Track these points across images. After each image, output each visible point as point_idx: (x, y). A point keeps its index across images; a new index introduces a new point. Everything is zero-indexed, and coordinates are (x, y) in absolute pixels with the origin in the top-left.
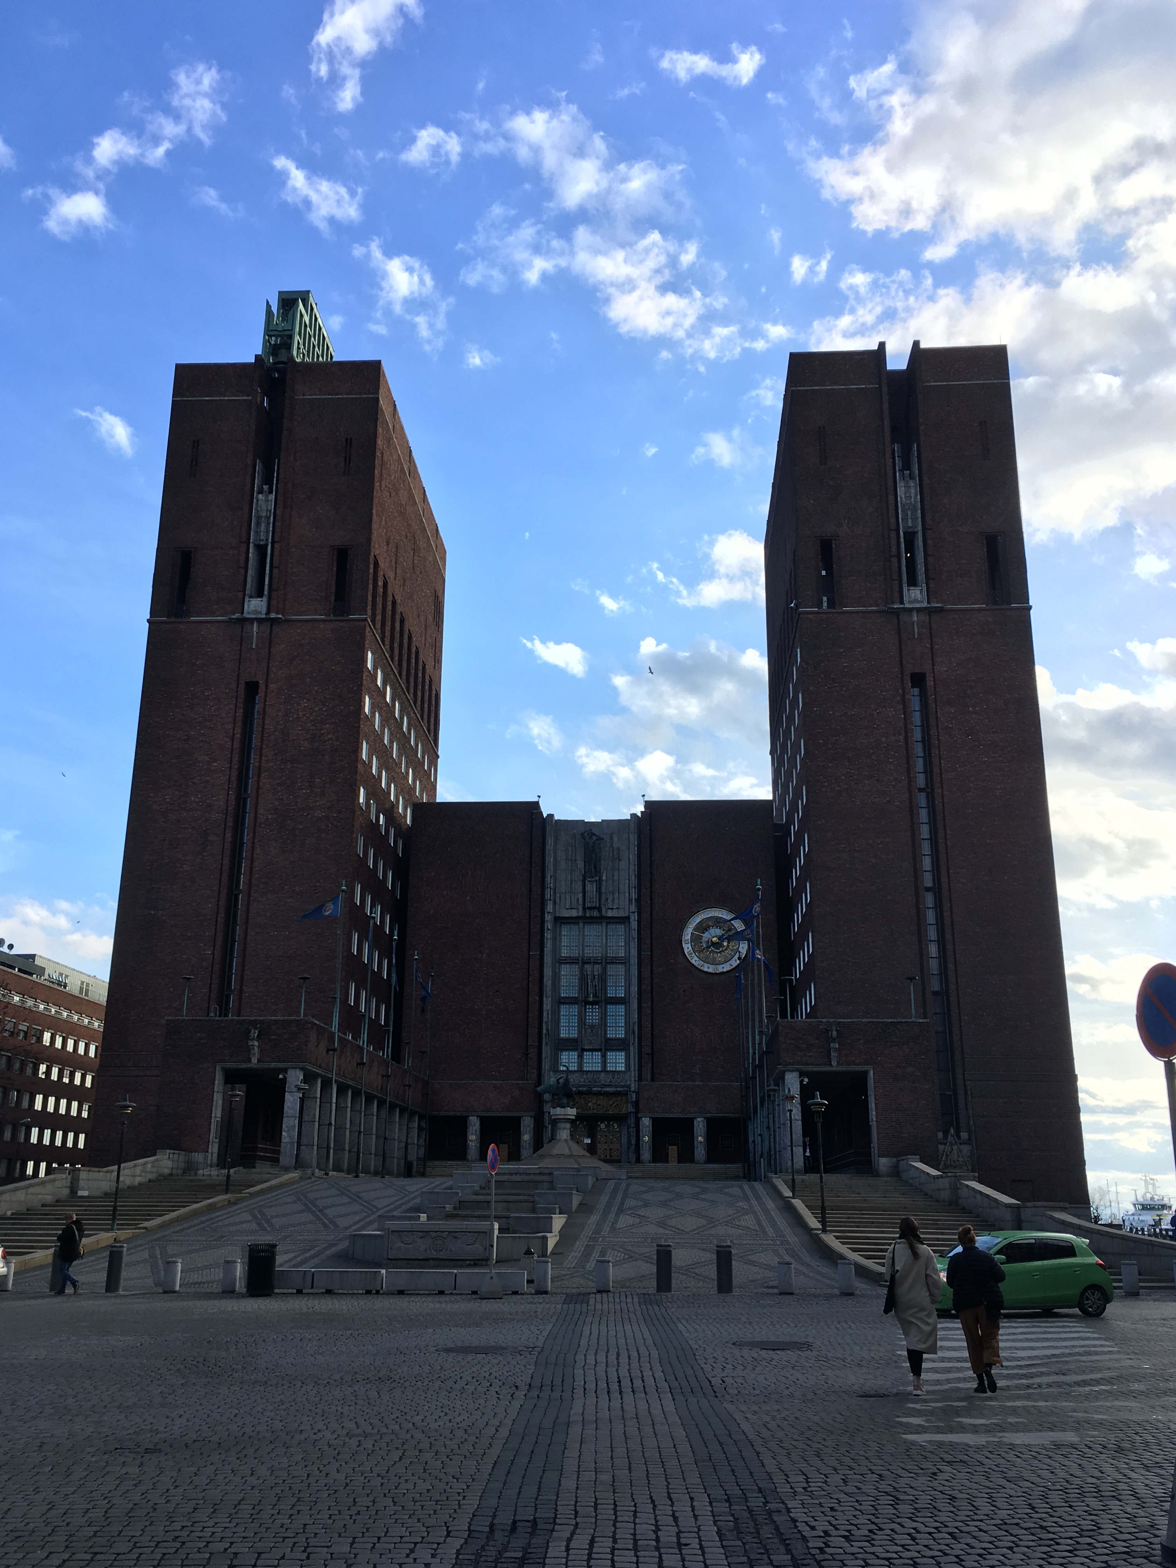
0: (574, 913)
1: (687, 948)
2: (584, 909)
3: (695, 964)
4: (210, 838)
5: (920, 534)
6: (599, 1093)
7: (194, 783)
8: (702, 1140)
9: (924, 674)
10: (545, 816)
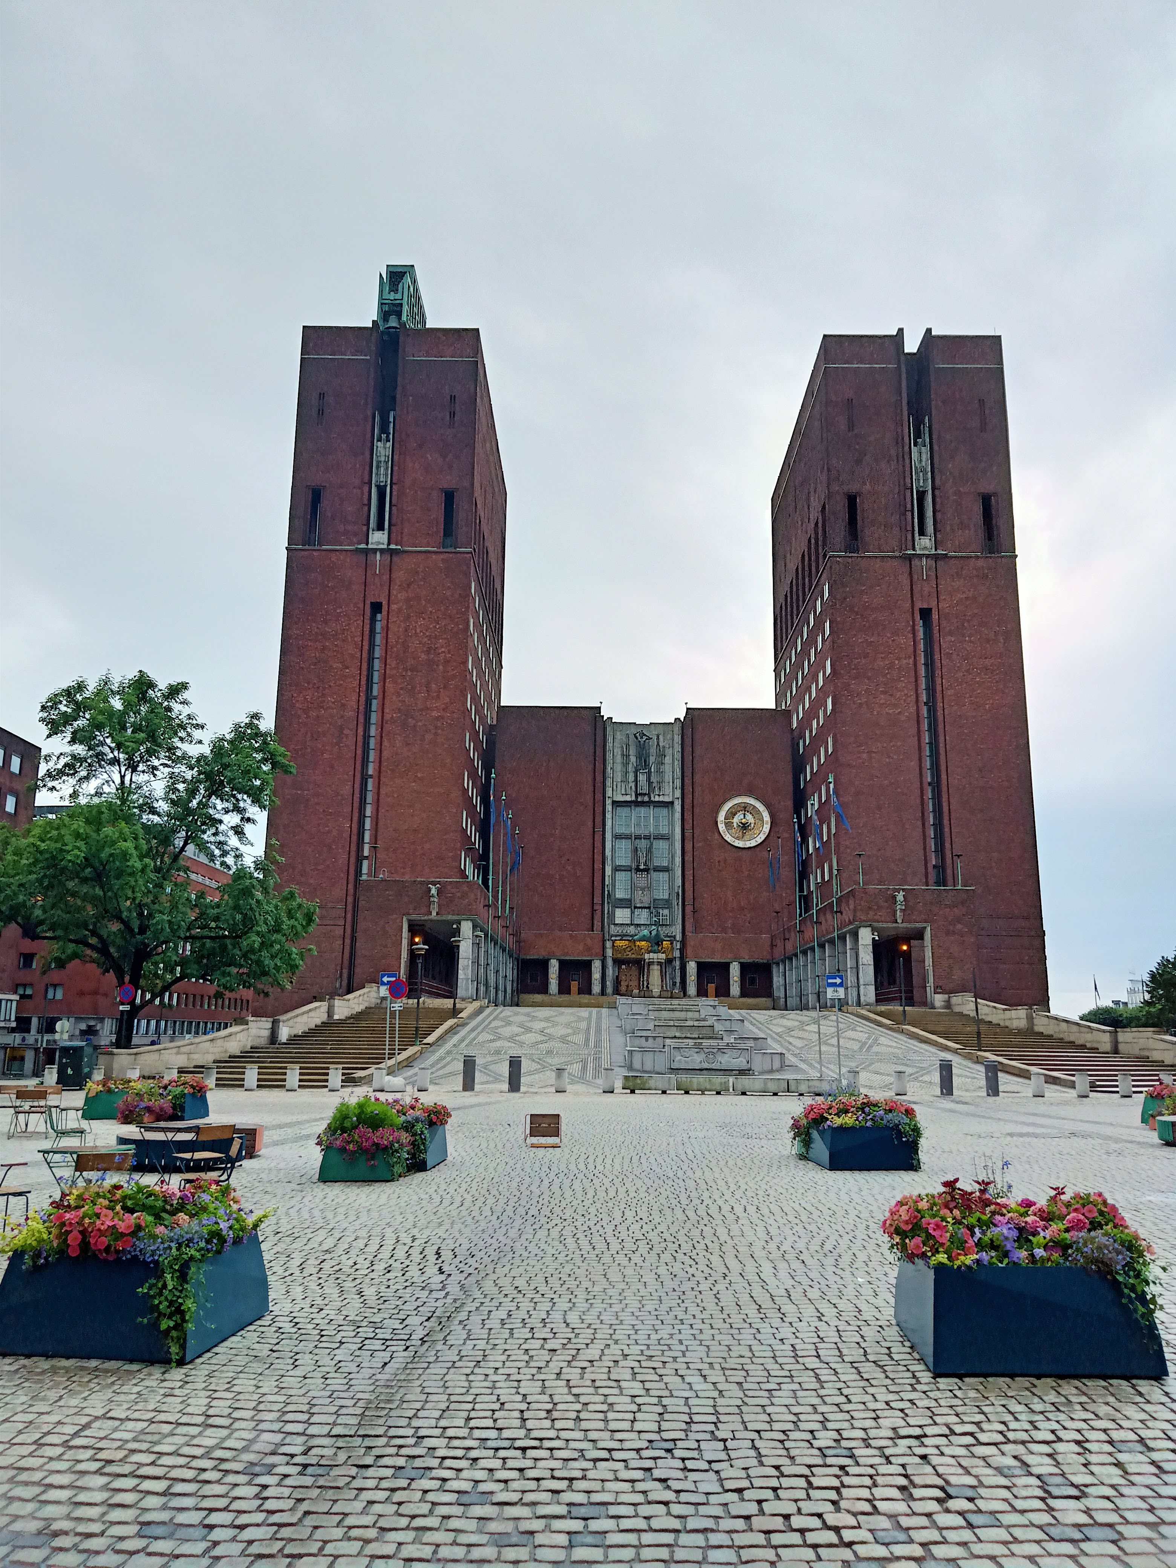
0: (628, 798)
1: (722, 827)
2: (637, 795)
3: (729, 840)
4: (345, 732)
5: (930, 492)
7: (330, 686)
8: (737, 980)
9: (931, 609)
10: (605, 718)
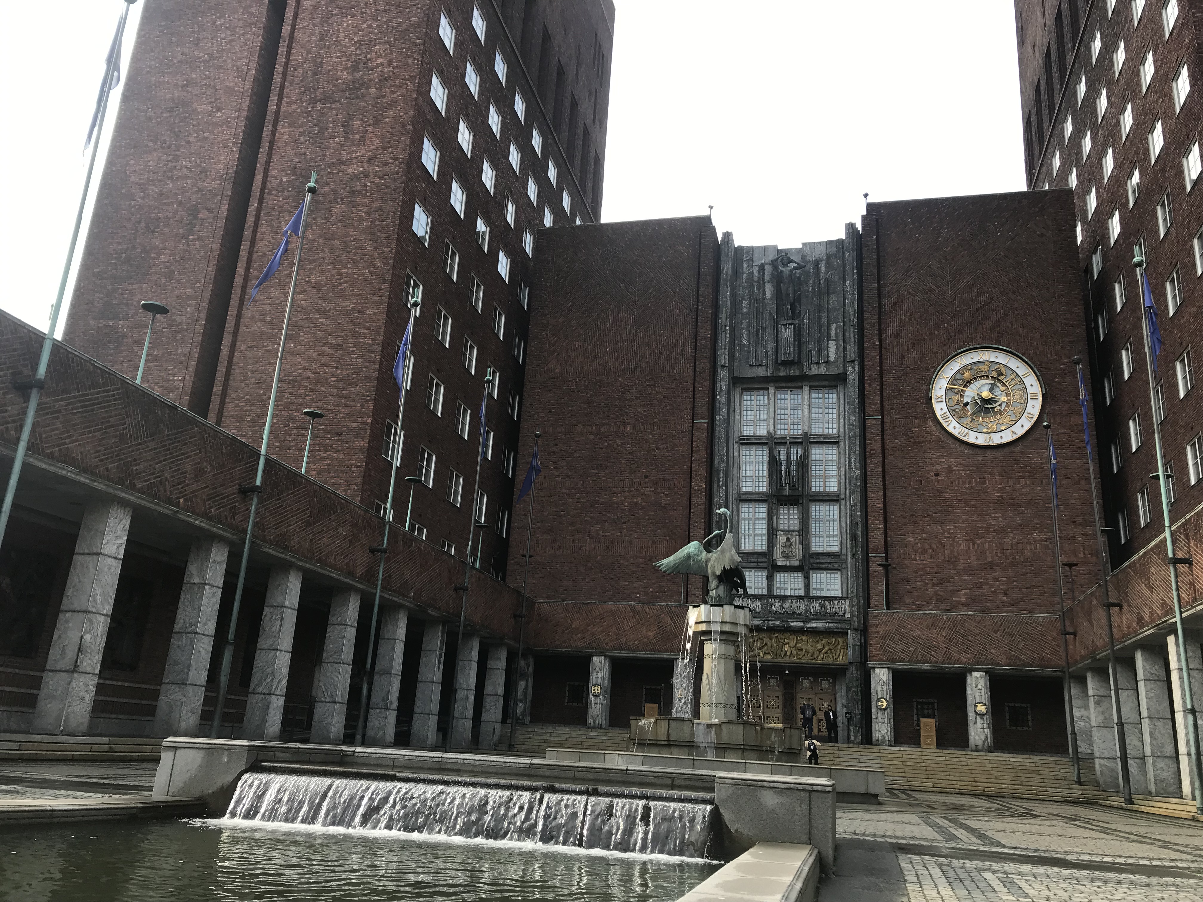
0: (761, 372)
1: (940, 409)
2: (778, 364)
3: (955, 432)
4: (200, 216)
6: (800, 631)
7: (188, 142)
8: (984, 710)
10: (720, 237)
